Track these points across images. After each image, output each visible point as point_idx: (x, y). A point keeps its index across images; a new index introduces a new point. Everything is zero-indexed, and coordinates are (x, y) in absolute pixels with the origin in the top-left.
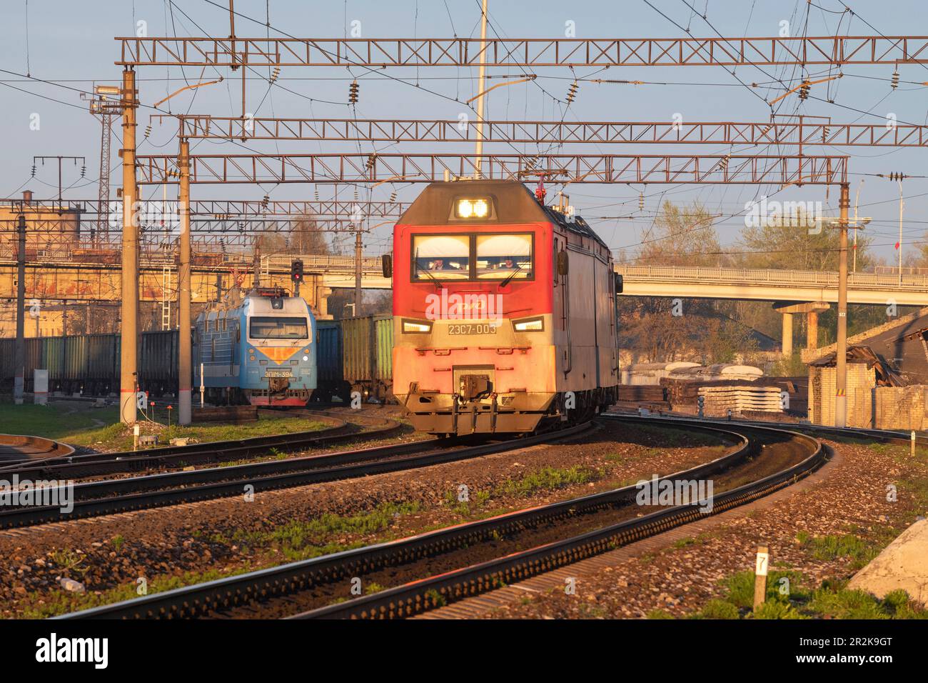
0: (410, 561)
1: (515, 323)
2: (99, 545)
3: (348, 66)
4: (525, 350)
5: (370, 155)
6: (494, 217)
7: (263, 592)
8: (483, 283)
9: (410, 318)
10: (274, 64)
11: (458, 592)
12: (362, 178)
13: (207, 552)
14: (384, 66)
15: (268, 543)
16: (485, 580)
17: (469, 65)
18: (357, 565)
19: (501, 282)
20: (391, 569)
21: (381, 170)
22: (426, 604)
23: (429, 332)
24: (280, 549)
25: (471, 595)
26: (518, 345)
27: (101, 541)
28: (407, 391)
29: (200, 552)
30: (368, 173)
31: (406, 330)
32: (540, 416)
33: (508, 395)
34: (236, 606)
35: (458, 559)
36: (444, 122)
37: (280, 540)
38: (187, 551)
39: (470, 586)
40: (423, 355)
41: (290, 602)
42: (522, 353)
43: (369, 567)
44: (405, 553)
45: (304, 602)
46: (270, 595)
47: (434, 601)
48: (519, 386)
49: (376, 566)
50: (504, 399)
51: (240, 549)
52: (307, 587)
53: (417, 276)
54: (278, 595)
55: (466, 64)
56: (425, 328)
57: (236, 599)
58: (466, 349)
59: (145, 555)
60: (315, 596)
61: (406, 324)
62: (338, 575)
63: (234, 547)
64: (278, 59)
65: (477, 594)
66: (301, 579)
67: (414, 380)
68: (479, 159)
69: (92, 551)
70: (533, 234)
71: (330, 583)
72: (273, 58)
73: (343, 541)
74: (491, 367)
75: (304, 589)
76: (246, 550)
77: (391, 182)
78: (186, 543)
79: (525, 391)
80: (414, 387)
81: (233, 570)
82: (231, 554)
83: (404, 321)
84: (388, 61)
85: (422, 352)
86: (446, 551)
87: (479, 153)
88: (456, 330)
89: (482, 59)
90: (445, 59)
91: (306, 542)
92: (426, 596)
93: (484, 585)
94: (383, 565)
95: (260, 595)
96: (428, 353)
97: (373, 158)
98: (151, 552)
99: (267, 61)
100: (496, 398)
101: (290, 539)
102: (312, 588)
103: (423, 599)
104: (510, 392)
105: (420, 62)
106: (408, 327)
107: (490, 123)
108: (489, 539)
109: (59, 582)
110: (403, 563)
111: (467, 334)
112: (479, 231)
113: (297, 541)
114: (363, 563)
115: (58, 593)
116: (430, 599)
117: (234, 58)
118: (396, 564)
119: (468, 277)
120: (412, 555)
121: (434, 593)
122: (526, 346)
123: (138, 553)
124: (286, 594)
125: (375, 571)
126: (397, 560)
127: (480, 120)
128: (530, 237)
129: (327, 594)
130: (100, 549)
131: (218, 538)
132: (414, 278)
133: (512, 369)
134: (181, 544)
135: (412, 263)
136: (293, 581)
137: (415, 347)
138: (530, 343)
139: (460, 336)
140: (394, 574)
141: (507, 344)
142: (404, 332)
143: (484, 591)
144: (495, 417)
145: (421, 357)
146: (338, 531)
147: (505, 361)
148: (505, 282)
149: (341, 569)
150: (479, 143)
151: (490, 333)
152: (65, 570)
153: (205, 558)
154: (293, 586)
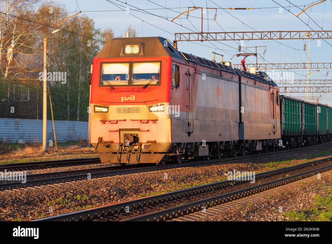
0: (295, 170)
1: (150, 107)
2: (231, 166)
3: (281, 69)
4: (155, 121)
5: (285, 87)
6: (142, 54)
7: (265, 176)
8: (134, 87)
9: (98, 105)
10: (265, 69)
11: (305, 176)
12: (283, 92)
13: (253, 168)
14: (288, 69)
15: (265, 166)
16: (310, 174)
17: (306, 68)
18: (284, 171)
19: (143, 87)
20: (291, 172)
21: (287, 90)
22: (298, 179)
23: (107, 112)
24: (268, 167)
25: (308, 177)
26: (151, 119)
27: (232, 166)
28: (97, 141)
29: (252, 168)
30: (285, 91)
31: (96, 110)
32: (164, 155)
33: (147, 144)
34: (259, 179)
35: (305, 170)
36: (301, 80)
37: (268, 166)
38: (249, 168)
39: (307, 175)
40: (104, 123)
41: (270, 178)
42: (153, 123)
43: (286, 171)
44: (294, 168)
45: (273, 178)
46: (266, 177)
47: (300, 178)
48: (153, 139)
49: (288, 171)
50: (145, 146)
51: (260, 167)
52: (274, 175)
53: (102, 83)
54: (268, 177)
55: (305, 68)
56: (105, 110)
57: (259, 178)
58: (125, 120)
59: (240, 169)
60: (275, 177)
61: (96, 108)
62: (280, 173)
63: (258, 167)
64: (266, 68)
65: (309, 177)
66: (272, 174)
67: (101, 136)
68: (308, 87)
69: (230, 167)
70: (161, 62)
71: (278, 174)
72: (265, 68)
73: (281, 166)
74: (138, 130)
75: (273, 176)
76: (261, 168)
77: (289, 92)
78: (249, 166)
79: (155, 142)
80: (100, 140)
81: (258, 172)
82: (258, 169)
83: (95, 106)
84: (289, 68)
85: (104, 122)
86: (302, 168)
87: (308, 86)
88: (120, 111)
89: (308, 67)
90: (301, 67)
91: (273, 166)
92: (298, 177)
93: (310, 175)
94: (289, 171)
95: (264, 177)
96: (107, 123)
97: (286, 88)
98: (241, 168)
99: (264, 68)
100: (141, 145)
101: (270, 165)
102: (275, 175)
103: (298, 178)
104: (148, 142)
105: (296, 68)
106: (97, 109)
107: (310, 80)
108: (311, 165)
109: (223, 174)
110: (293, 170)
111: (125, 113)
112: (134, 61)
113: (271, 166)
114: (285, 170)
115: (223, 176)
116: (299, 178)
117: (257, 68)
118: (292, 171)
119: (127, 84)
120: (295, 169)
121: (300, 177)
122: (154, 119)
123: (239, 168)
124: (269, 177)
125: (287, 172)
126: (292, 170)
127: (308, 80)
128: (159, 64)
129: (277, 177)
130: (231, 167)
131: (255, 165)
132: (101, 84)
133: (149, 131)
134: (248, 166)
135: (100, 77)
136: (271, 174)
137: (101, 119)
138: (157, 117)
139: (122, 114)
140: (291, 173)
141: (146, 118)
142: (95, 112)
143: (310, 176)
144: (140, 155)
145: (104, 125)
146: (280, 164)
147: (145, 127)
148: (146, 86)
149: (280, 172)
150: (308, 84)
151: (137, 112)
152: (225, 171)
153: (253, 169)
154: (271, 175)
